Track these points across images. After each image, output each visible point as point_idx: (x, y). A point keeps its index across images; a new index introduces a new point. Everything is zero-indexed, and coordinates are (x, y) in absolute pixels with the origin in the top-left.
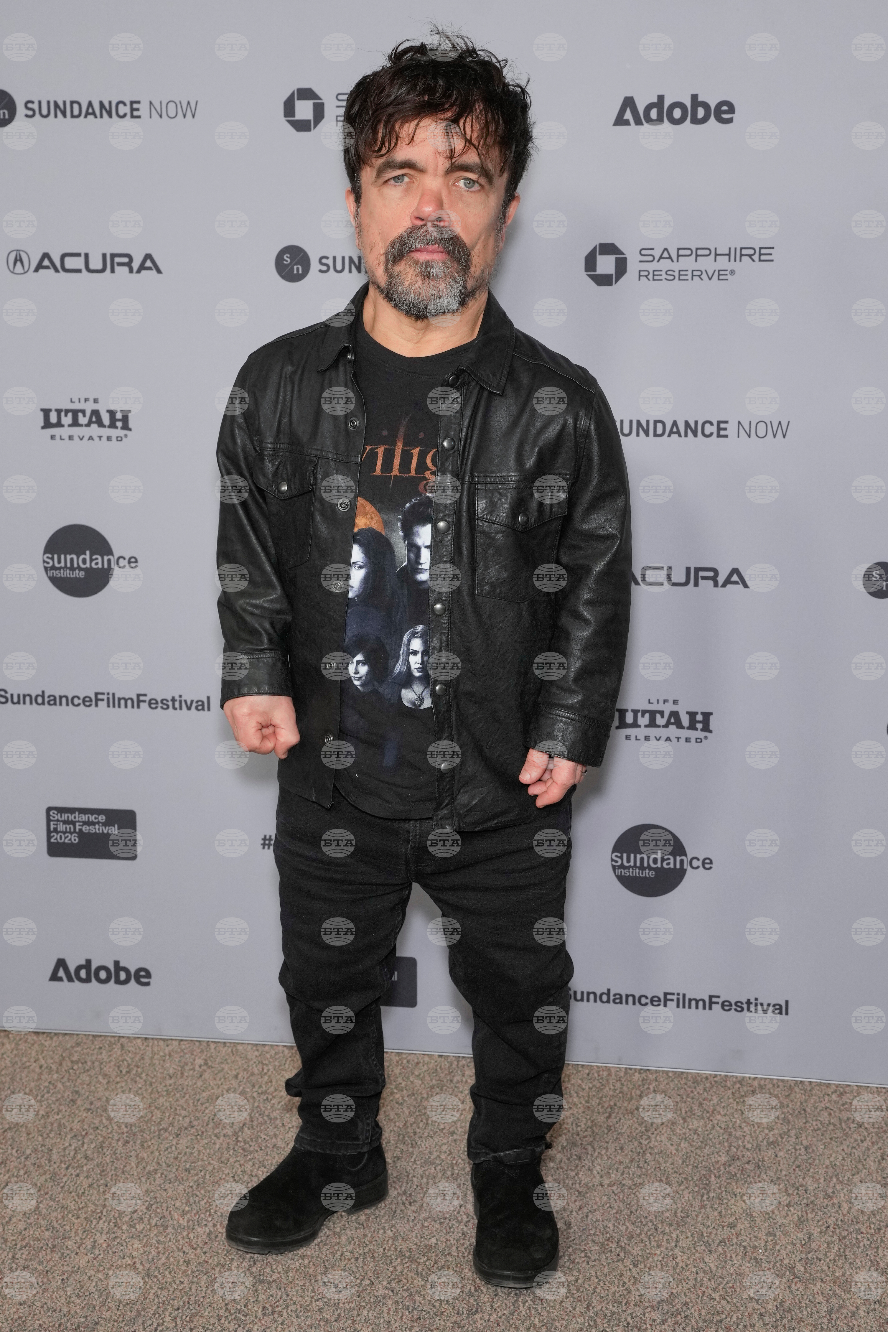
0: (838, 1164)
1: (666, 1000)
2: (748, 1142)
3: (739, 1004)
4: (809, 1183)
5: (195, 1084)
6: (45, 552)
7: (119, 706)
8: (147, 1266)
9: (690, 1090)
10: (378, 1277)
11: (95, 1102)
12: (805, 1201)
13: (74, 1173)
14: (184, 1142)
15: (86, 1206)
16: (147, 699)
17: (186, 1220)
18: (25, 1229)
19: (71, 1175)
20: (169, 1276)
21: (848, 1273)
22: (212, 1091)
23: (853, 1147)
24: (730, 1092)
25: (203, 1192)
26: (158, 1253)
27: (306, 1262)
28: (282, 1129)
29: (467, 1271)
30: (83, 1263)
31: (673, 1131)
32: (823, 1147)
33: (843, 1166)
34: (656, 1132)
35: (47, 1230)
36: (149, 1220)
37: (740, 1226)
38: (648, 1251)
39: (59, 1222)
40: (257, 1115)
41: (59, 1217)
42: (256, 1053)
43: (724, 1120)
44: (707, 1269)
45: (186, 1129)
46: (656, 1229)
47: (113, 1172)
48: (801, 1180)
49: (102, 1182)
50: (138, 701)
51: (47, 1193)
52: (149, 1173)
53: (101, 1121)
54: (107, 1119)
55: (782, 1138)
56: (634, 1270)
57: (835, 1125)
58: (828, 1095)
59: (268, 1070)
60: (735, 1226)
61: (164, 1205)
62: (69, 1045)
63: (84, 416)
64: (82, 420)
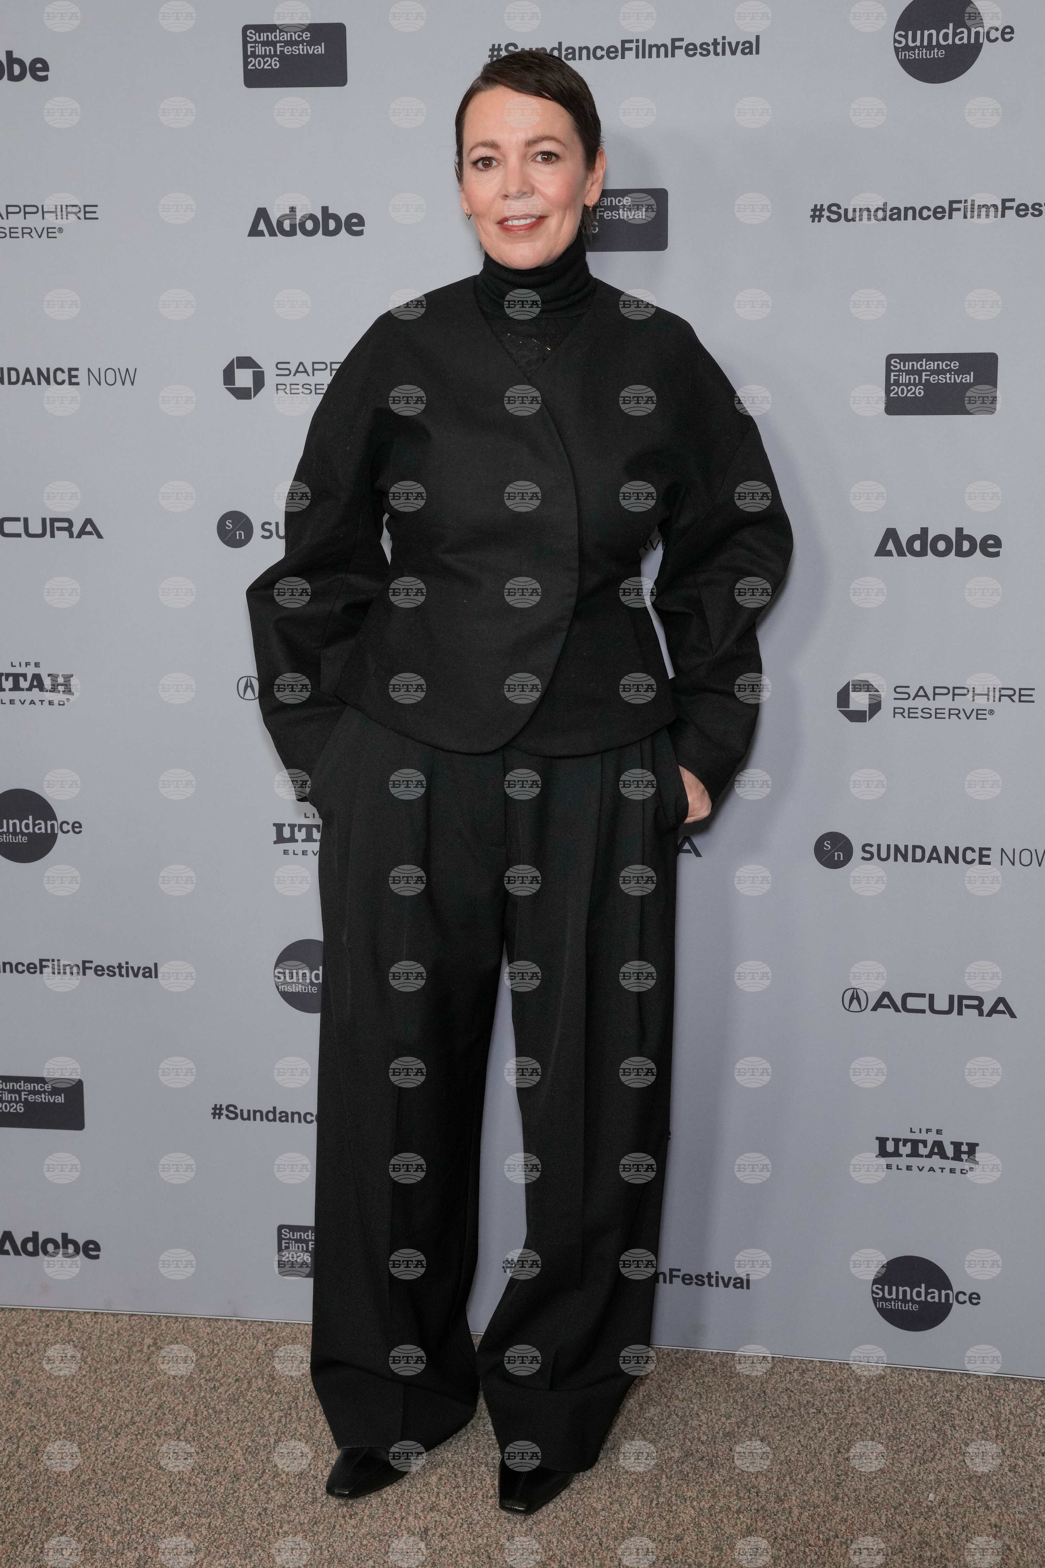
0: (793, 1459)
2: (704, 1433)
4: (761, 1484)
5: (142, 1369)
11: (35, 1394)
12: (756, 1506)
14: (123, 1443)
22: (158, 1378)
23: (811, 1438)
25: (136, 1506)
28: (226, 1425)
32: (779, 1438)
33: (798, 1461)
37: (687, 1539)
40: (202, 1407)
42: (209, 1330)
43: (682, 1406)
45: (127, 1426)
46: (601, 1544)
48: (754, 1480)
54: (46, 1416)
55: (739, 1428)
57: (794, 1411)
58: (790, 1373)
60: (682, 1539)
61: (95, 1523)
62: (15, 1323)
63: (26, 680)
64: (24, 684)
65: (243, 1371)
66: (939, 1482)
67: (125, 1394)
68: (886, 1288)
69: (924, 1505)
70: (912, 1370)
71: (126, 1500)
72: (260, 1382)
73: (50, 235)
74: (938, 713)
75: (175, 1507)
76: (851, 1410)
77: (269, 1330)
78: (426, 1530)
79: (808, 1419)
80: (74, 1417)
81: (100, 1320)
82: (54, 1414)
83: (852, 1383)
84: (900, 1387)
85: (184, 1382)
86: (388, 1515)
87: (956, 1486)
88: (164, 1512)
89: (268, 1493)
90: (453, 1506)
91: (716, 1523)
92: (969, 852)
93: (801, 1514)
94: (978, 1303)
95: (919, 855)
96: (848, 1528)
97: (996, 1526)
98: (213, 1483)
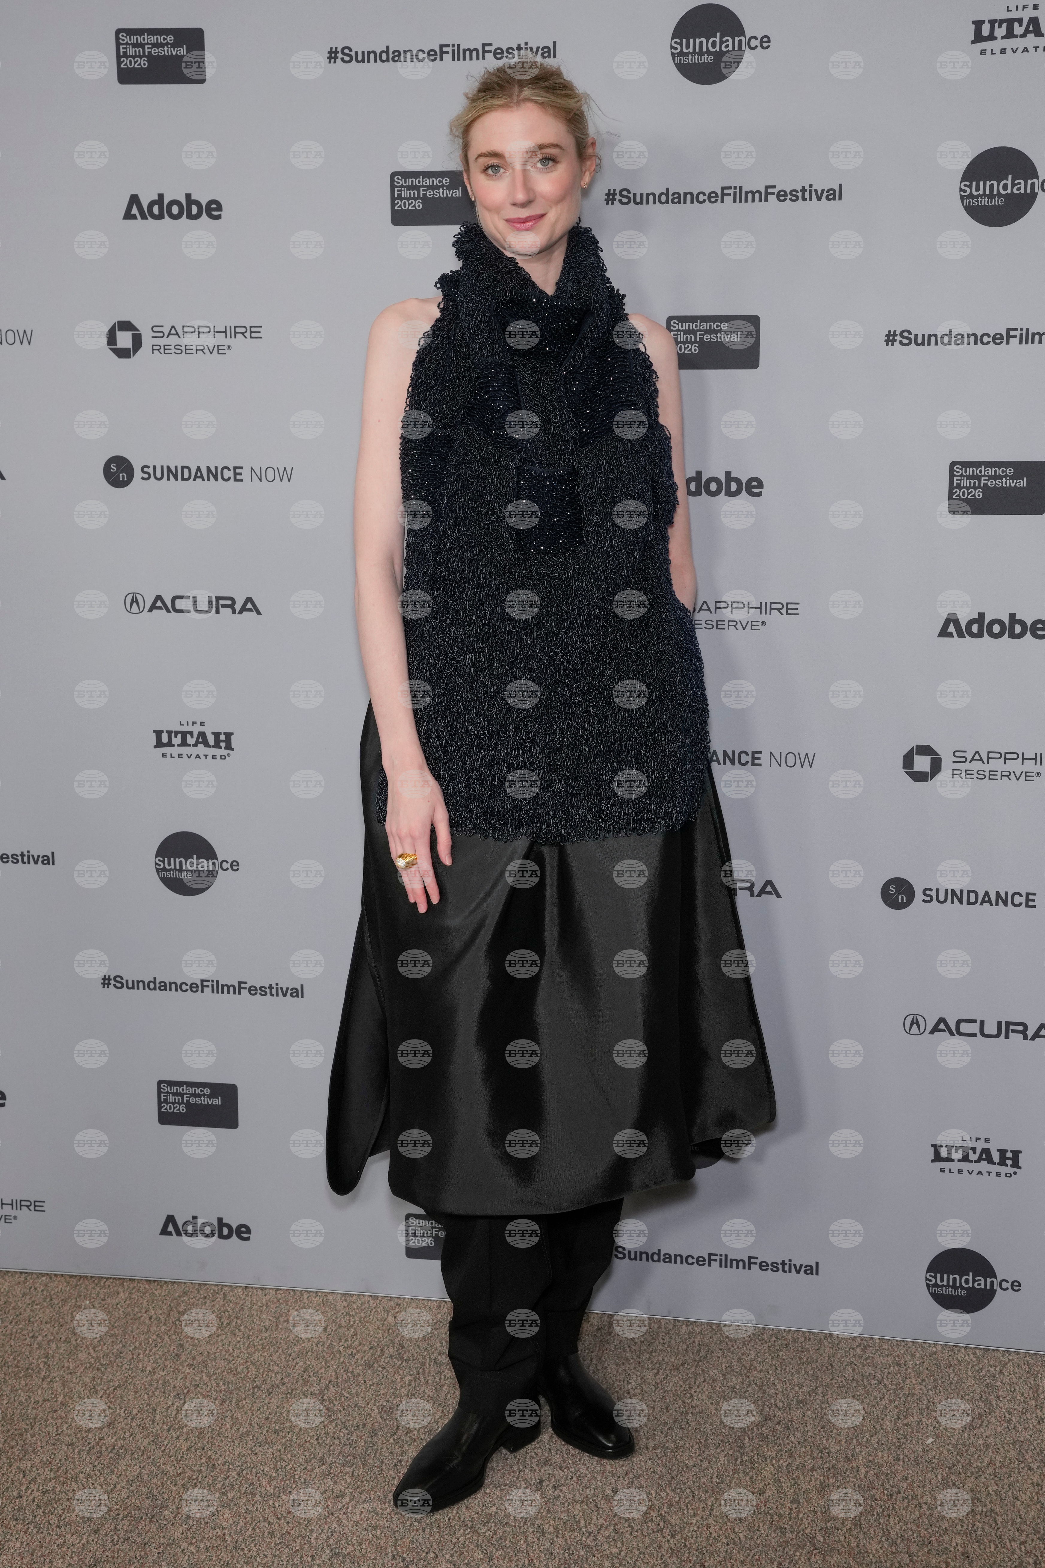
1: (710, 1260)
2: (780, 1401)
3: (775, 1265)
5: (288, 1336)
6: (157, 856)
7: (223, 992)
8: (235, 1537)
9: (731, 1343)
10: (442, 1550)
11: (197, 1357)
12: (827, 1465)
13: (175, 1436)
14: (275, 1401)
15: (184, 1472)
16: (247, 986)
17: (272, 1487)
18: (128, 1497)
19: (172, 1437)
20: (254, 1549)
21: (862, 1544)
22: (303, 1345)
23: (874, 1406)
24: (766, 1345)
25: (289, 1456)
26: (246, 1523)
27: (379, 1533)
28: (363, 1387)
29: (522, 1542)
30: (177, 1535)
31: (713, 1389)
33: (863, 1426)
34: (698, 1390)
35: (148, 1498)
36: (239, 1488)
37: (768, 1493)
38: (685, 1520)
39: (159, 1489)
40: (342, 1371)
41: (159, 1483)
42: (345, 1304)
43: (760, 1376)
44: (737, 1539)
45: (278, 1386)
46: (693, 1496)
47: (210, 1434)
48: (825, 1442)
49: (199, 1445)
50: (239, 988)
51: (149, 1458)
52: (242, 1435)
53: (201, 1378)
54: (207, 1376)
55: (810, 1396)
56: (671, 1541)
57: (858, 1382)
58: (853, 1349)
59: (354, 1322)
60: (764, 1493)
61: (254, 1470)
62: (177, 1294)
63: (192, 737)
64: (190, 740)
65: (376, 1340)
66: (987, 1446)
67: (275, 1358)
68: (939, 1275)
69: (975, 1466)
70: (960, 1347)
71: (280, 1450)
72: (391, 1350)
73: (220, 352)
74: (991, 775)
75: (322, 1458)
76: (908, 1381)
77: (397, 1304)
78: (541, 1482)
79: (871, 1390)
80: (231, 1378)
81: (250, 1293)
82: (214, 1374)
83: (908, 1358)
84: (950, 1362)
85: (325, 1349)
86: (507, 1468)
87: (1002, 1450)
88: (313, 1461)
89: (402, 1447)
90: (564, 1461)
91: (794, 1479)
92: (1017, 897)
93: (867, 1472)
94: (1019, 1290)
95: (972, 899)
96: (909, 1485)
97: (1038, 1485)
98: (354, 1437)
